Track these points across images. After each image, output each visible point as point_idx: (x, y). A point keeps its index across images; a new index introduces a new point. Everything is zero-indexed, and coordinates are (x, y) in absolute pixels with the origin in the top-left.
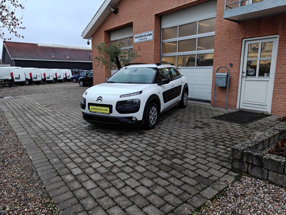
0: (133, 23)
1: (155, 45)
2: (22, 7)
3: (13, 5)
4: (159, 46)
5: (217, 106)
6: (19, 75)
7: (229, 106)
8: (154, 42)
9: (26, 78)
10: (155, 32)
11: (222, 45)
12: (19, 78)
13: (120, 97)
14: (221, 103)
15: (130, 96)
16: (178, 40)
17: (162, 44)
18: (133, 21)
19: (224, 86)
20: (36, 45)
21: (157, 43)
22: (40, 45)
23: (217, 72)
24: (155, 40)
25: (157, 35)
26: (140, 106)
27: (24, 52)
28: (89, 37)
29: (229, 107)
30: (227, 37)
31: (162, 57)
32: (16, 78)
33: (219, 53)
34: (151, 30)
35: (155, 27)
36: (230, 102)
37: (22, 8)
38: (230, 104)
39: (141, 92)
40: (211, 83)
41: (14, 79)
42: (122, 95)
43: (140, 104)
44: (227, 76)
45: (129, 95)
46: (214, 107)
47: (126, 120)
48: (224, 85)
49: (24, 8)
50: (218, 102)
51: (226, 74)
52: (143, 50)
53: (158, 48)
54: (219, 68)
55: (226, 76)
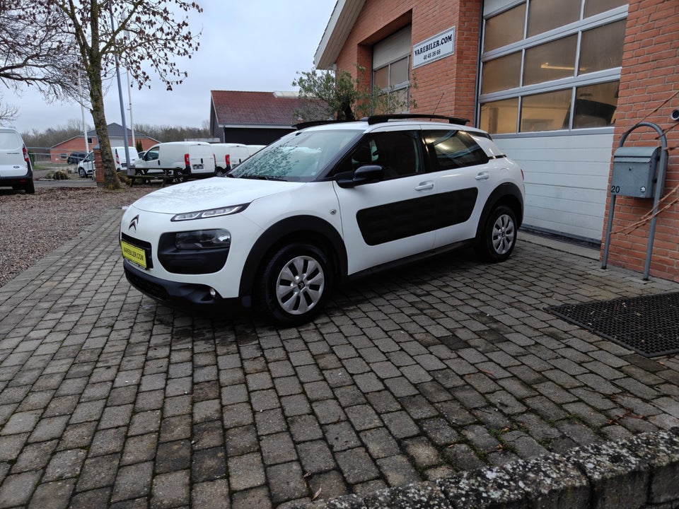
0: (413, 12)
1: (457, 68)
2: (200, 8)
3: (181, 6)
4: (475, 72)
5: (619, 265)
6: (202, 160)
7: (663, 269)
8: (455, 58)
9: (216, 166)
10: (460, 30)
11: (649, 44)
12: (200, 165)
13: (172, 220)
14: (634, 255)
15: (200, 218)
16: (523, 48)
17: (484, 63)
18: (414, 5)
19: (642, 196)
20: (269, 96)
21: (465, 61)
22: (278, 94)
23: (622, 145)
24: (460, 53)
25: (467, 39)
26: (228, 251)
27: (244, 112)
28: (329, 65)
29: (665, 274)
30: (672, 11)
31: (482, 104)
32: (195, 165)
33: (639, 75)
34: (451, 24)
35: (463, 14)
36: (667, 255)
37: (199, 11)
38: (666, 262)
39: (244, 207)
40: (605, 184)
41: (190, 169)
42: (177, 215)
43: (229, 247)
44: (657, 158)
45: (199, 215)
46: (604, 268)
47: (184, 293)
48: (643, 191)
49: (202, 10)
50: (621, 252)
51: (650, 151)
52: (430, 87)
53: (468, 77)
54: (630, 132)
55: (648, 160)
